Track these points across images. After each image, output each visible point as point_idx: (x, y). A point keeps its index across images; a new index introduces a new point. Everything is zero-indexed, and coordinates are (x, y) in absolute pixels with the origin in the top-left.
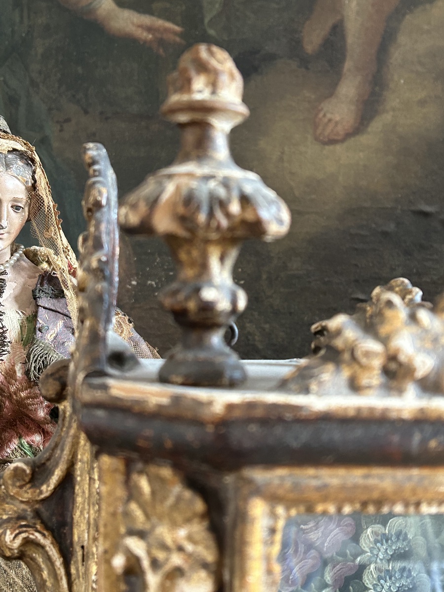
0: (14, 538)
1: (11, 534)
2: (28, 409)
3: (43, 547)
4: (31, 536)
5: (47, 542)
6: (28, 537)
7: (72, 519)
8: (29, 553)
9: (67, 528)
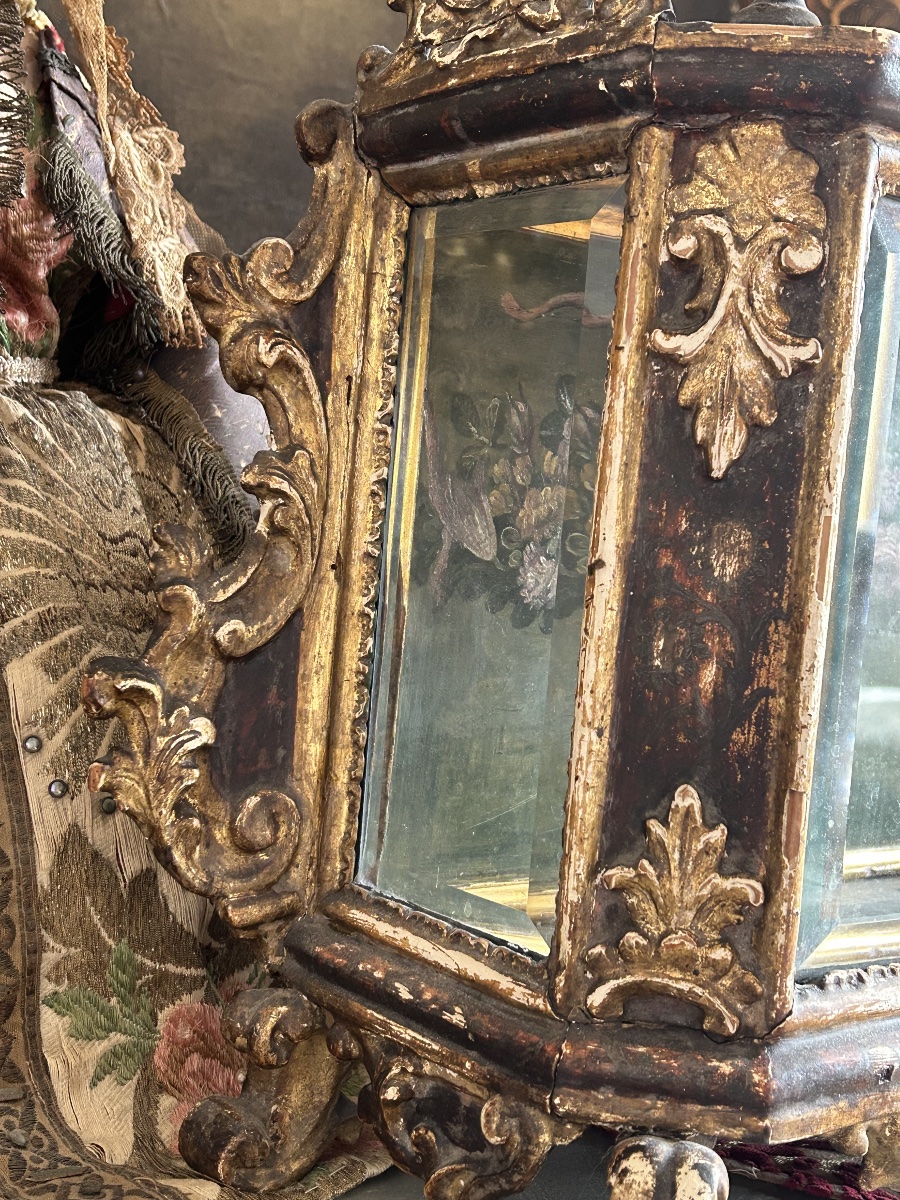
0: (271, 348)
1: (267, 343)
2: (26, 259)
3: (299, 371)
4: (289, 351)
5: (304, 363)
6: (285, 352)
7: (331, 338)
8: (272, 382)
9: (321, 352)
